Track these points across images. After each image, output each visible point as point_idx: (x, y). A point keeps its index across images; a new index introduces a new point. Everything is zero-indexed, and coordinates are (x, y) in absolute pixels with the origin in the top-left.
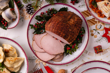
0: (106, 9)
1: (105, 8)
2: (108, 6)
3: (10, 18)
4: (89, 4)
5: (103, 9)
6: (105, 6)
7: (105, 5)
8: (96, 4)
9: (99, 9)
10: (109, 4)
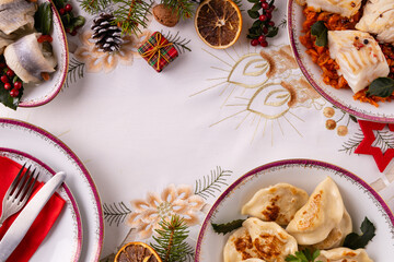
0: (356, 61)
1: (353, 57)
2: (364, 52)
3: (32, 68)
4: (302, 32)
5: (345, 57)
6: (354, 49)
7: (355, 45)
8: (327, 34)
9: (333, 56)
10: (369, 46)
